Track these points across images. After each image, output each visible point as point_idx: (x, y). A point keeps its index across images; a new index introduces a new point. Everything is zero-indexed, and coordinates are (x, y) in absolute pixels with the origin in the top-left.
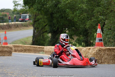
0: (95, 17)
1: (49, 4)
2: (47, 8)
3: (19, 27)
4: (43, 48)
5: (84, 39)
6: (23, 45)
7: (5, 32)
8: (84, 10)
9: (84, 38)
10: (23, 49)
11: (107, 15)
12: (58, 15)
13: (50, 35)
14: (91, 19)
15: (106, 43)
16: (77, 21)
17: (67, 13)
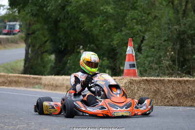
0: (129, 26)
1: (52, 6)
2: (48, 12)
3: (3, 43)
4: (41, 79)
5: (110, 65)
6: (7, 74)
8: (109, 15)
9: (110, 63)
10: (6, 81)
11: (147, 23)
12: (67, 25)
13: (53, 57)
14: (121, 31)
15: (146, 70)
16: (98, 33)
17: (81, 20)
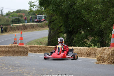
0: (111, 17)
1: (65, 5)
2: (63, 9)
3: (35, 27)
5: (99, 40)
6: (39, 46)
7: (21, 32)
8: (99, 11)
10: (38, 50)
12: (73, 16)
13: (65, 35)
14: (106, 20)
17: (82, 13)
